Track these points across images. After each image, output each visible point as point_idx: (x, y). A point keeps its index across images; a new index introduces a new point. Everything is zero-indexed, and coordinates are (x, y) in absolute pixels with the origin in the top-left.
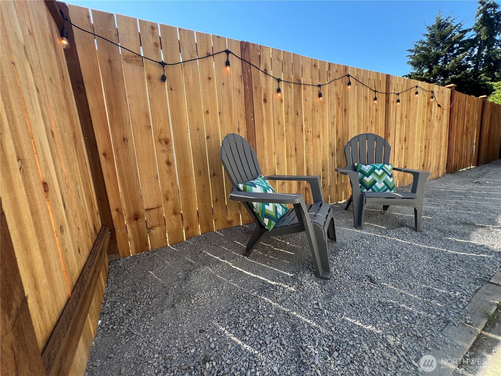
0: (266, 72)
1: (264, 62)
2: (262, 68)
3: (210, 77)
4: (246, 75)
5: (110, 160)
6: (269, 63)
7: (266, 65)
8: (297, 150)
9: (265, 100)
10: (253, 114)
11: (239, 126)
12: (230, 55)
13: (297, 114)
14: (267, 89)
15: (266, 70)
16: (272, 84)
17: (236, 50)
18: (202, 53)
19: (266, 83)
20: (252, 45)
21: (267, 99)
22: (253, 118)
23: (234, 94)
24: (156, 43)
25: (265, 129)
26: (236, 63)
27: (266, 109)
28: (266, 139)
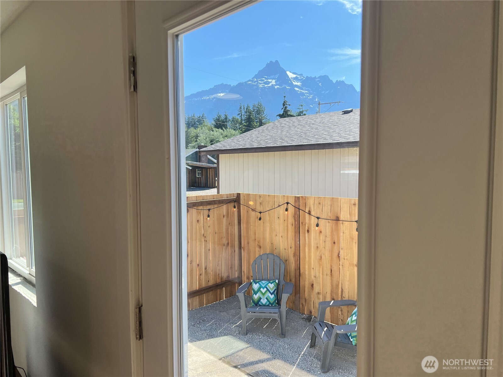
0: (309, 213)
1: (308, 206)
2: (307, 211)
3: (279, 217)
4: (296, 215)
5: (244, 250)
6: (312, 207)
7: (310, 208)
8: (332, 272)
9: (308, 231)
10: (299, 240)
11: (291, 245)
12: (289, 204)
13: (334, 243)
14: (310, 224)
15: (309, 211)
16: (314, 221)
17: (292, 201)
18: (276, 205)
19: (310, 220)
20: (301, 198)
21: (310, 230)
22: (299, 242)
23: (290, 226)
24: (261, 203)
25: (307, 250)
26: (291, 209)
27: (308, 237)
28: (307, 257)
